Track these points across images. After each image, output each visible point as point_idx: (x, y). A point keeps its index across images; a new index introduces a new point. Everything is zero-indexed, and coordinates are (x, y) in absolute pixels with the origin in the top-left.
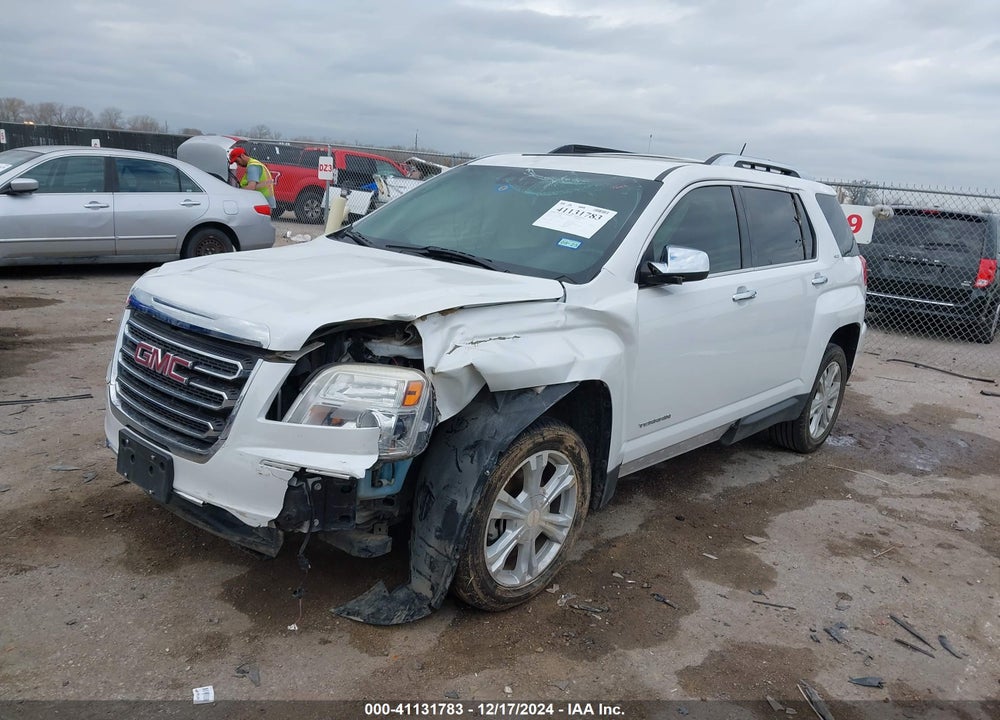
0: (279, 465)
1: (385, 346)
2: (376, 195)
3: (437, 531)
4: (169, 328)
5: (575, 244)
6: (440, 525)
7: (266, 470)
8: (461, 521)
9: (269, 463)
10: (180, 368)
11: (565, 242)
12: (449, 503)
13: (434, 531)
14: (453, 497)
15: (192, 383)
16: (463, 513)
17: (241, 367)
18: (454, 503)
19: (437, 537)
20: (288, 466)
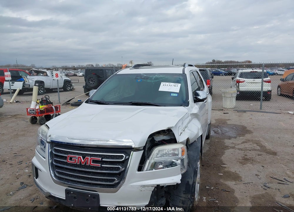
0: (148, 186)
1: (158, 137)
2: (24, 82)
3: (183, 192)
4: (79, 148)
5: (176, 95)
6: (184, 190)
7: (143, 189)
8: (191, 187)
9: (144, 186)
10: (94, 161)
11: (172, 95)
12: (186, 182)
13: (182, 192)
14: (188, 180)
15: (102, 166)
16: (192, 184)
17: (124, 156)
18: (188, 182)
19: (184, 194)
20: (152, 186)
